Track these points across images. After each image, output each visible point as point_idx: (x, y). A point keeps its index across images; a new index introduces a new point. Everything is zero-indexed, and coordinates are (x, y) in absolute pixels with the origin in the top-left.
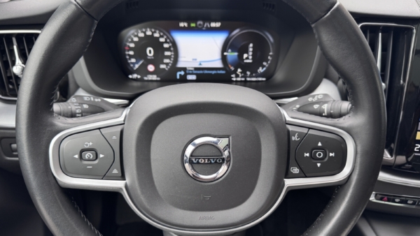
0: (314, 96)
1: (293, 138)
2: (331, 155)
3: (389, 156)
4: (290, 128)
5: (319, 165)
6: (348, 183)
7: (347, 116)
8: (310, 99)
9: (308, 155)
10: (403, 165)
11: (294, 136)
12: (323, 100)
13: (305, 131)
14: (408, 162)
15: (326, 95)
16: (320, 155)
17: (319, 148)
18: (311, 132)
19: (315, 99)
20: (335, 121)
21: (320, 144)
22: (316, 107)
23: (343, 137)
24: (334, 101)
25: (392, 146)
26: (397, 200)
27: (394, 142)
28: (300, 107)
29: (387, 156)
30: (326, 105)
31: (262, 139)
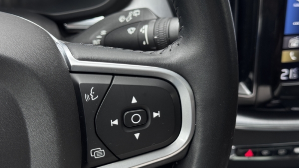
0: (126, 15)
1: (87, 98)
2: (155, 115)
3: (248, 92)
4: (80, 79)
5: (137, 135)
6: (189, 156)
7: (175, 45)
8: (122, 19)
9: (116, 122)
10: (269, 101)
11: (89, 93)
12: (142, 19)
13: (106, 80)
14: (274, 98)
15: (144, 10)
16: (136, 119)
17: (135, 107)
18: (118, 81)
19: (129, 19)
20: (157, 55)
21: (134, 101)
22: (131, 31)
23: (171, 80)
24: (158, 18)
25: (251, 76)
26: (265, 152)
27: (252, 70)
28: (107, 34)
29: (245, 91)
30: (146, 27)
31: (24, 111)
